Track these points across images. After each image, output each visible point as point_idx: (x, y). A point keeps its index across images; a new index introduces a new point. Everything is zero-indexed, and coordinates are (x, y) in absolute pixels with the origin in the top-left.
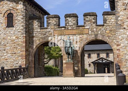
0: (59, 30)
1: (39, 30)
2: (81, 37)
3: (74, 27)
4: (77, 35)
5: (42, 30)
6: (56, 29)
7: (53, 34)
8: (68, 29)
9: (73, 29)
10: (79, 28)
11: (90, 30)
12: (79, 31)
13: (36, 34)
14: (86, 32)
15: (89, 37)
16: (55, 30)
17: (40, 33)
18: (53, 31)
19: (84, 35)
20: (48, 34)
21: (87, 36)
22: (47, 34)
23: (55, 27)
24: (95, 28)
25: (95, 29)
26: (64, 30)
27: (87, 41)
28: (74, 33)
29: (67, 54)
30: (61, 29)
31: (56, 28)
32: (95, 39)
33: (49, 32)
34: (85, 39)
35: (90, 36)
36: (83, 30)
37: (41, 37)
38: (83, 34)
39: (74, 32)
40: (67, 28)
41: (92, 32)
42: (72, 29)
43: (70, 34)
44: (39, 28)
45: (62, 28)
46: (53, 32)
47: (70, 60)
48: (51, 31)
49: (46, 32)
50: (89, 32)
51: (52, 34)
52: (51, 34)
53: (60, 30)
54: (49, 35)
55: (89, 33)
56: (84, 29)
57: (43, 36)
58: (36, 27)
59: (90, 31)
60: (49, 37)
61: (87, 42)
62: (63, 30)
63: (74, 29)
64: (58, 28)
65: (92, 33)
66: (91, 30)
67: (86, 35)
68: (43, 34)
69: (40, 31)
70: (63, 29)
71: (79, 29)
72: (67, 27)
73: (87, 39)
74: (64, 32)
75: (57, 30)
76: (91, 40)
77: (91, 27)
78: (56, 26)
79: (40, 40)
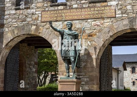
0: (52, 11)
1: (13, 12)
2: (98, 25)
3: (84, 3)
4: (89, 20)
5: (18, 11)
6: (47, 9)
7: (40, 19)
8: (72, 8)
9: (82, 8)
10: (95, 4)
11: (119, 10)
12: (94, 11)
13: (7, 19)
15: (116, 25)
16: (45, 11)
17: (15, 18)
18: (41, 13)
19: (105, 21)
20: (31, 19)
21: (112, 22)
22: (28, 19)
23: (45, 5)
24: (130, 4)
25: (129, 7)
27: (111, 34)
28: (83, 17)
29: (64, 60)
30: (56, 8)
31: (47, 7)
32: (130, 29)
33: (33, 14)
34: (106, 30)
35: (119, 22)
36: (103, 8)
37: (16, 25)
38: (103, 18)
39: (84, 13)
40: (70, 6)
41: (122, 13)
42: (79, 7)
43: (76, 18)
44: (14, 7)
45: (58, 5)
46: (40, 15)
48: (37, 13)
49: (26, 16)
50: (116, 14)
51: (38, 19)
52: (37, 19)
53: (54, 11)
54: (32, 22)
55: (117, 16)
56: (105, 6)
57: (20, 24)
58: (7, 5)
59: (119, 12)
60: (32, 25)
61: (111, 36)
62: (60, 10)
63: (84, 8)
64: (51, 6)
65: (124, 15)
66: (121, 9)
67: (109, 20)
68: (20, 19)
69: (14, 14)
70: (60, 8)
71: (95, 7)
72: (68, 3)
73: (111, 28)
74: (63, 15)
75: (48, 11)
76: (119, 30)
77: (120, 3)
78: (47, 3)
79: (14, 32)
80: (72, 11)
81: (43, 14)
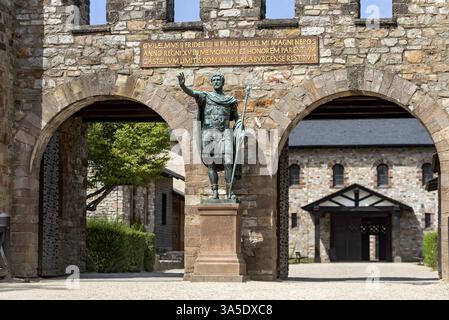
0: (168, 42)
1: (68, 39)
2: (278, 81)
3: (245, 27)
4: (257, 68)
5: (80, 39)
6: (154, 37)
7: (137, 59)
8: (217, 38)
9: (241, 39)
10: (270, 31)
11: (326, 46)
12: (270, 46)
13: (50, 57)
14: (306, 56)
15: (320, 82)
16: (148, 41)
17: (72, 55)
18: (141, 47)
19: (296, 71)
20: (114, 60)
21: (310, 74)
22: (107, 60)
23: (150, 27)
24: (351, 35)
25: (349, 42)
26: (196, 40)
27: (308, 101)
28: (244, 60)
30: (178, 36)
31: (154, 31)
32: (351, 91)
33: (119, 47)
34: (298, 92)
35: (325, 76)
36: (290, 42)
37: (77, 73)
38: (290, 66)
39: (246, 52)
40: (211, 33)
41: (334, 55)
42: (234, 35)
43: (227, 61)
45: (183, 29)
46: (137, 51)
47: (222, 192)
48: (129, 44)
49: (102, 51)
50: (319, 58)
51: (132, 61)
52: (129, 60)
53: (173, 42)
54: (117, 67)
55: (322, 61)
56: (295, 38)
57: (86, 70)
58: (51, 21)
59: (328, 52)
60: (117, 73)
61: (307, 107)
62: (188, 40)
63: (246, 39)
64: (165, 30)
65: (337, 60)
66: (331, 45)
67: (303, 70)
68: (86, 58)
69: (71, 45)
70: (188, 35)
71: (271, 37)
72: (207, 26)
73: (308, 88)
74: (196, 52)
75: (157, 41)
76: (327, 93)
77: (329, 31)
78: (154, 23)
79: (71, 90)
80: (216, 44)
81: (145, 47)
